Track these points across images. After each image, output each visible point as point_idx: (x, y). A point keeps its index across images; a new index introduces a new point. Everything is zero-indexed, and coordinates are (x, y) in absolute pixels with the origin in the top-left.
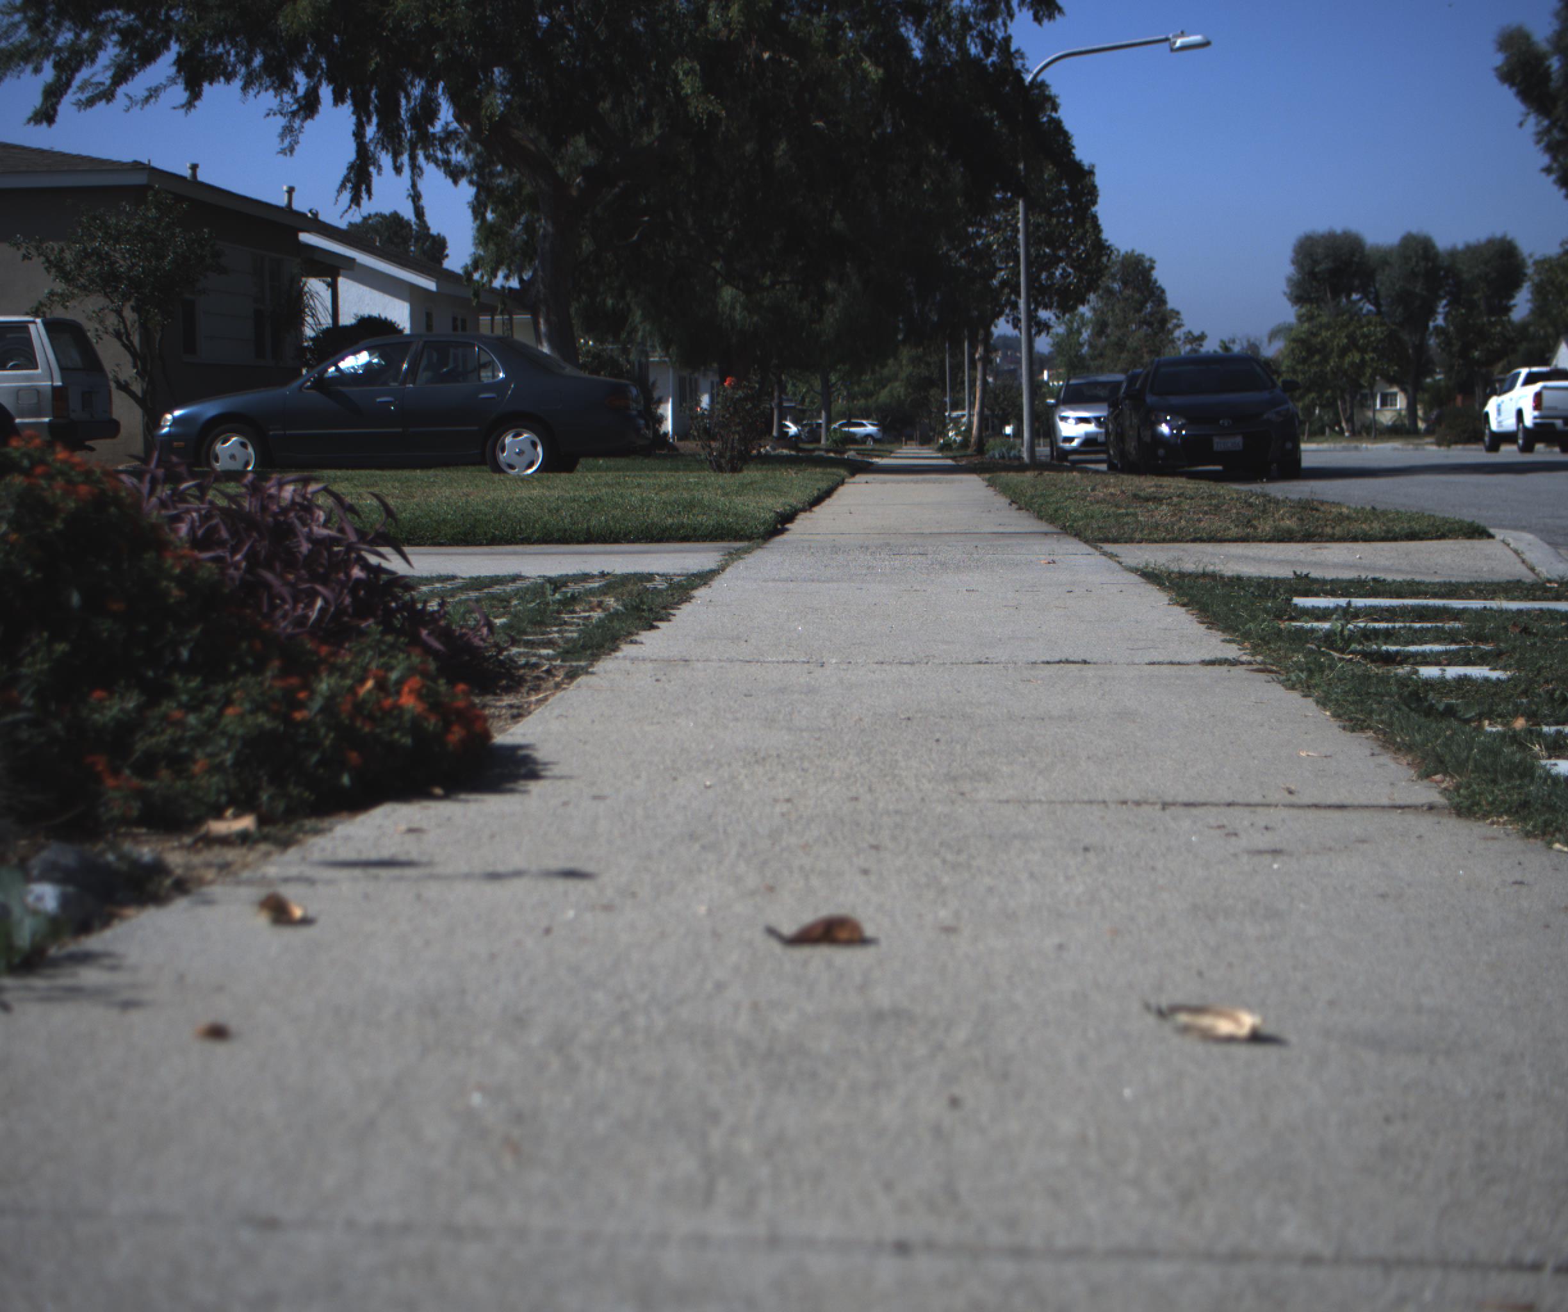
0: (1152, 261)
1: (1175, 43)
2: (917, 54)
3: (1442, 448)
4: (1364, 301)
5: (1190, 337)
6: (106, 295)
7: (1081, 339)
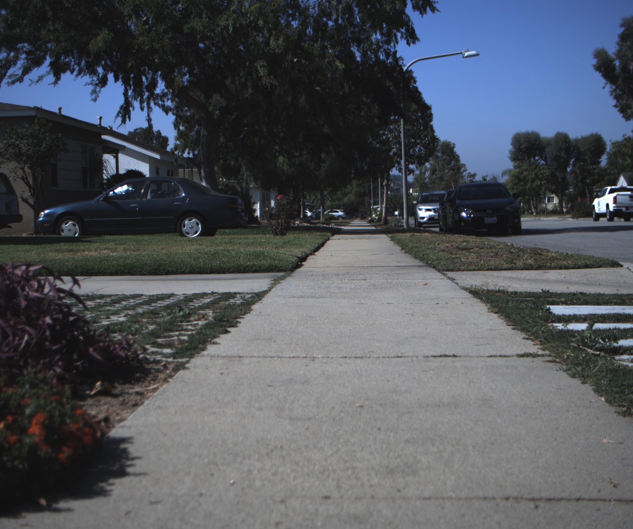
0: (454, 144)
1: (464, 54)
2: (358, 59)
3: (575, 220)
4: (540, 160)
5: (470, 175)
6: (18, 162)
7: (425, 176)
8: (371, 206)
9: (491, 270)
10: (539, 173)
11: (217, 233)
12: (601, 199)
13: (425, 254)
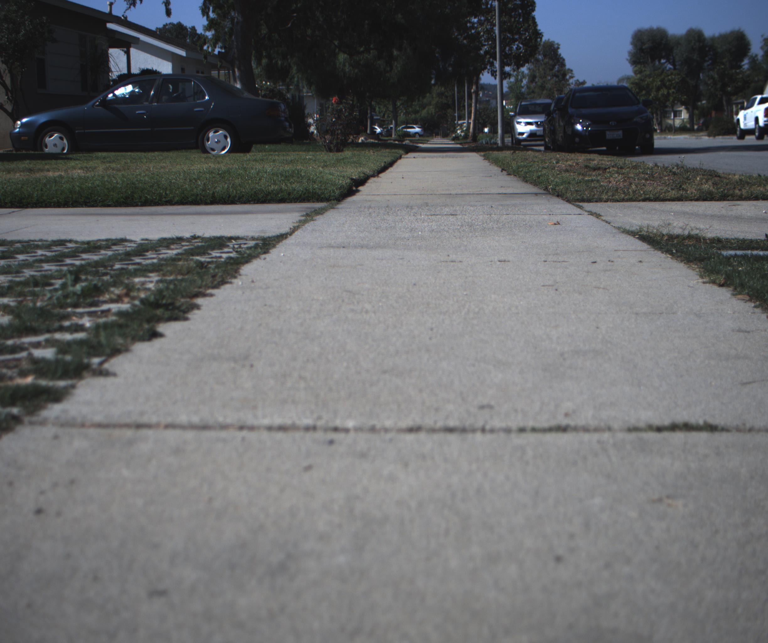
0: (558, 45)
3: (711, 138)
4: (667, 63)
5: (578, 83)
7: (522, 85)
8: (455, 120)
9: (649, 200)
10: (666, 79)
11: (253, 149)
12: (749, 111)
13: (541, 175)
